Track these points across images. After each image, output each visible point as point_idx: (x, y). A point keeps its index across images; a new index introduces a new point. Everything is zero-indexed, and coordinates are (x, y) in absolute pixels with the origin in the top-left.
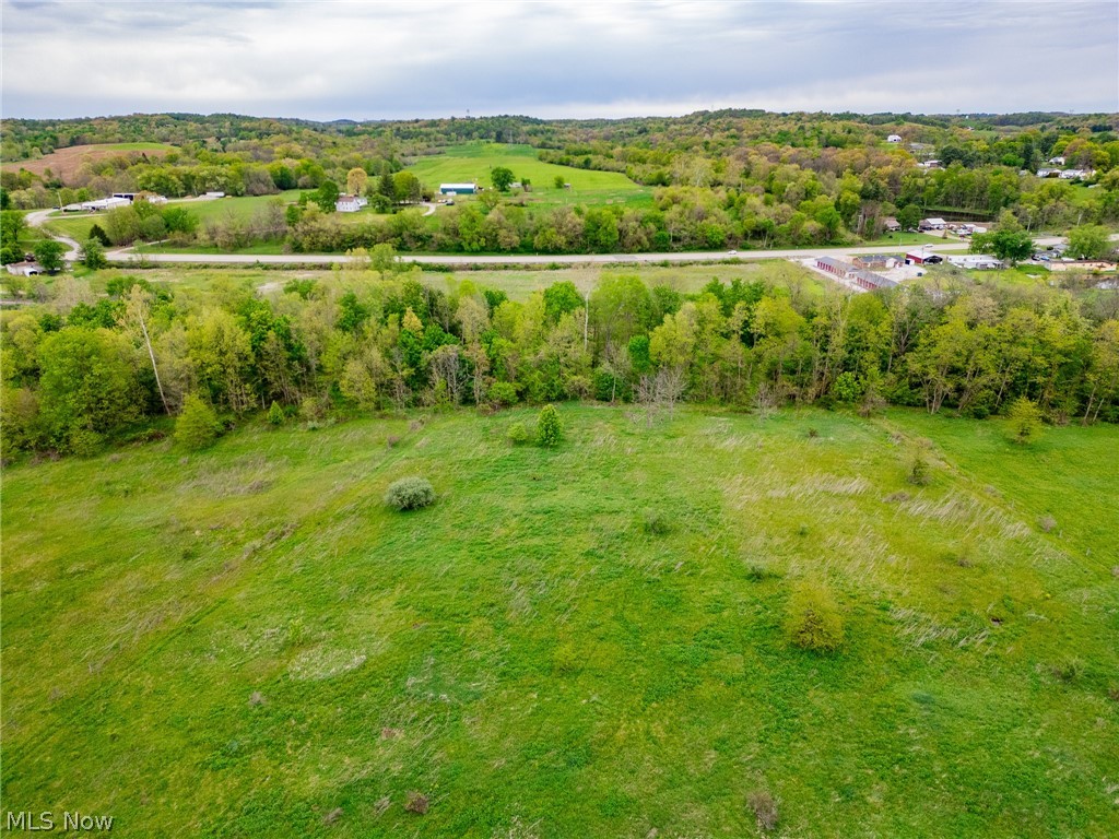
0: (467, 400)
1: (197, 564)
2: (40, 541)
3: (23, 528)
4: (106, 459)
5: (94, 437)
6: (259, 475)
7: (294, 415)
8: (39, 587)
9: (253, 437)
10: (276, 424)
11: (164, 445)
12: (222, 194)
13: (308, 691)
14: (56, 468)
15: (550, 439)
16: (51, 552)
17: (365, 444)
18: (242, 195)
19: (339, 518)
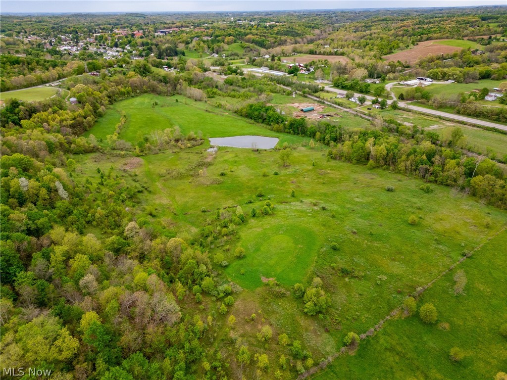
0: (424, 177)
1: (355, 185)
2: (340, 175)
3: (340, 172)
4: (356, 166)
5: (356, 161)
6: (374, 177)
7: (388, 169)
8: (337, 180)
9: (379, 170)
10: (384, 169)
11: (365, 166)
12: (453, 81)
13: (354, 201)
14: (349, 164)
15: (428, 191)
16: (341, 176)
17: (395, 179)
18: (461, 82)
19: (378, 187)
